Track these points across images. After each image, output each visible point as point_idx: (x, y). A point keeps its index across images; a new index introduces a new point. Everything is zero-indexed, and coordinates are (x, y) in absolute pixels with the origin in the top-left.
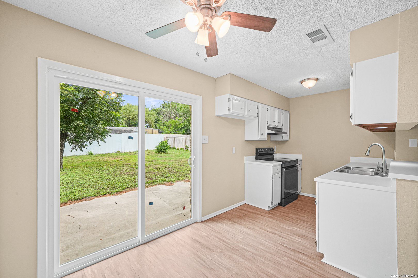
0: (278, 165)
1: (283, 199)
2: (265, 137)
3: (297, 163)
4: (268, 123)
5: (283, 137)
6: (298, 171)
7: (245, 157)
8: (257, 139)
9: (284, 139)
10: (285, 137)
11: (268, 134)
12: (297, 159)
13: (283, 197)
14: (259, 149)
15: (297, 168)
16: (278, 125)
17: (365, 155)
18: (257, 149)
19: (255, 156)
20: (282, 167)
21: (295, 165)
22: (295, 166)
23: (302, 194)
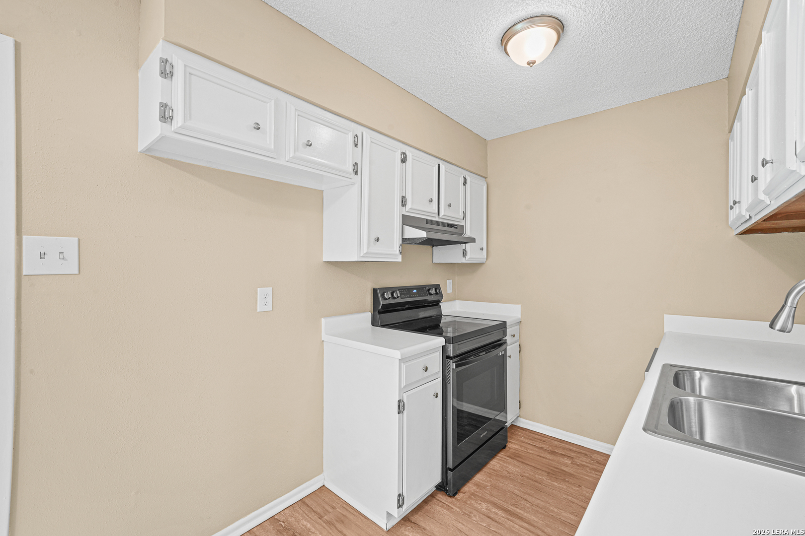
0: (433, 351)
1: (451, 470)
2: (391, 251)
3: (505, 334)
4: (404, 202)
5: (464, 253)
6: (510, 357)
7: (322, 319)
8: (355, 258)
9: (468, 256)
10: (473, 253)
11: (405, 241)
12: (505, 322)
13: (450, 465)
14: (384, 290)
15: (505, 350)
16: (447, 215)
17: (772, 326)
18: (375, 291)
19: (369, 315)
20: (446, 357)
21: (499, 340)
22: (499, 344)
23: (523, 423)
